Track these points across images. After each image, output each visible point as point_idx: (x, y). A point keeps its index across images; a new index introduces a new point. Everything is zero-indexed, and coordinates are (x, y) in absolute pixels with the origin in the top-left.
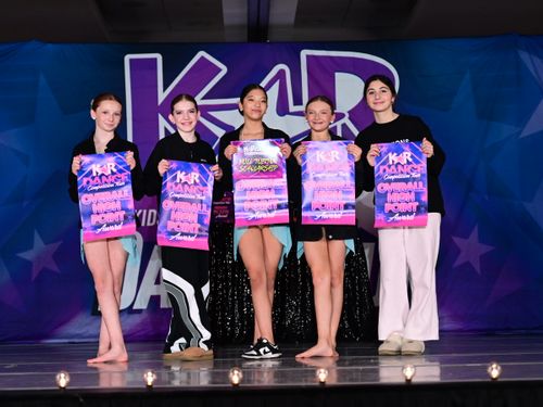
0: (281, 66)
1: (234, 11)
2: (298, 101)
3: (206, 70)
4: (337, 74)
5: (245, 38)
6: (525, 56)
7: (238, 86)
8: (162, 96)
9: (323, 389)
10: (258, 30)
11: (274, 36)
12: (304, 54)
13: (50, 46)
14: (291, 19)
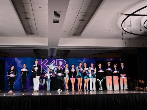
0: (54, 61)
1: (49, 55)
2: (56, 64)
3: (46, 61)
4: (60, 62)
5: (50, 57)
6: (79, 60)
7: (50, 62)
8: (41, 63)
9: (60, 95)
10: (52, 57)
11: (53, 57)
12: (56, 59)
13: (30, 58)
14: (55, 56)
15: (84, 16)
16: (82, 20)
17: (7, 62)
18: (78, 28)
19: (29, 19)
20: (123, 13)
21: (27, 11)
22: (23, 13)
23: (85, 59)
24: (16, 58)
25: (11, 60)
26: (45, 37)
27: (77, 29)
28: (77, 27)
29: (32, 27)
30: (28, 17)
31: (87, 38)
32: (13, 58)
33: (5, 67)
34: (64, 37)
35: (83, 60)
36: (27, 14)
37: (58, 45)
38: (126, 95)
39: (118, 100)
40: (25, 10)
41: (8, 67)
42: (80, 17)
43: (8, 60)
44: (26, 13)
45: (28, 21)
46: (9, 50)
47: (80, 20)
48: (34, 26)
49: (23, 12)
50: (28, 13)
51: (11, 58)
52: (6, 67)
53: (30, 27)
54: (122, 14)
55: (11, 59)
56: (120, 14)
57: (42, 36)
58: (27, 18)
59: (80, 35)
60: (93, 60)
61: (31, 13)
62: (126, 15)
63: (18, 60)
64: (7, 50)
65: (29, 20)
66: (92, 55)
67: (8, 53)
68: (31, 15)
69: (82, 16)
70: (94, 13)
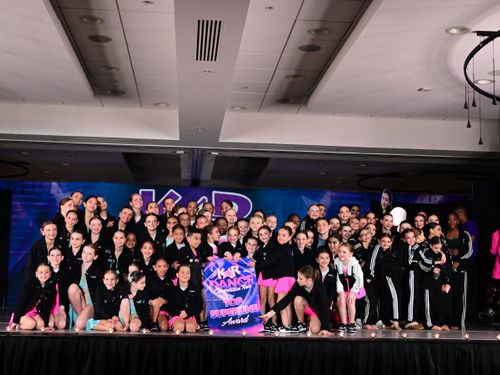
0: (204, 197)
1: (186, 174)
5: (189, 184)
6: (304, 198)
10: (195, 182)
11: (202, 184)
12: (214, 192)
13: (109, 185)
14: (209, 178)
15: (318, 31)
16: (310, 49)
17: (20, 200)
18: (294, 77)
19: (107, 39)
20: (467, 26)
21: (96, 14)
22: (85, 20)
23: (329, 194)
24: (54, 184)
25: (38, 190)
26: (168, 105)
27: (291, 79)
28: (293, 73)
29: (118, 69)
30: (102, 33)
31: (334, 114)
32: (44, 184)
33: (14, 216)
34: (244, 108)
35: (322, 197)
36: (99, 21)
37: (220, 141)
38: (466, 348)
39: (432, 363)
40: (89, 9)
41: (23, 217)
42: (301, 36)
43: (23, 193)
44: (93, 19)
45: (101, 47)
46: (30, 151)
47: (301, 48)
48: (125, 67)
49: (82, 18)
50: (103, 21)
51: (37, 183)
52: (16, 220)
53: (111, 68)
54: (464, 30)
55: (34, 187)
56: (454, 31)
57: (157, 104)
58: (96, 38)
59: (306, 103)
60: (362, 199)
61: (112, 19)
62: (480, 33)
63: (64, 192)
64: (19, 151)
65: (105, 44)
66: (358, 179)
67: (27, 163)
68: (111, 28)
69: (309, 32)
70: (356, 24)
